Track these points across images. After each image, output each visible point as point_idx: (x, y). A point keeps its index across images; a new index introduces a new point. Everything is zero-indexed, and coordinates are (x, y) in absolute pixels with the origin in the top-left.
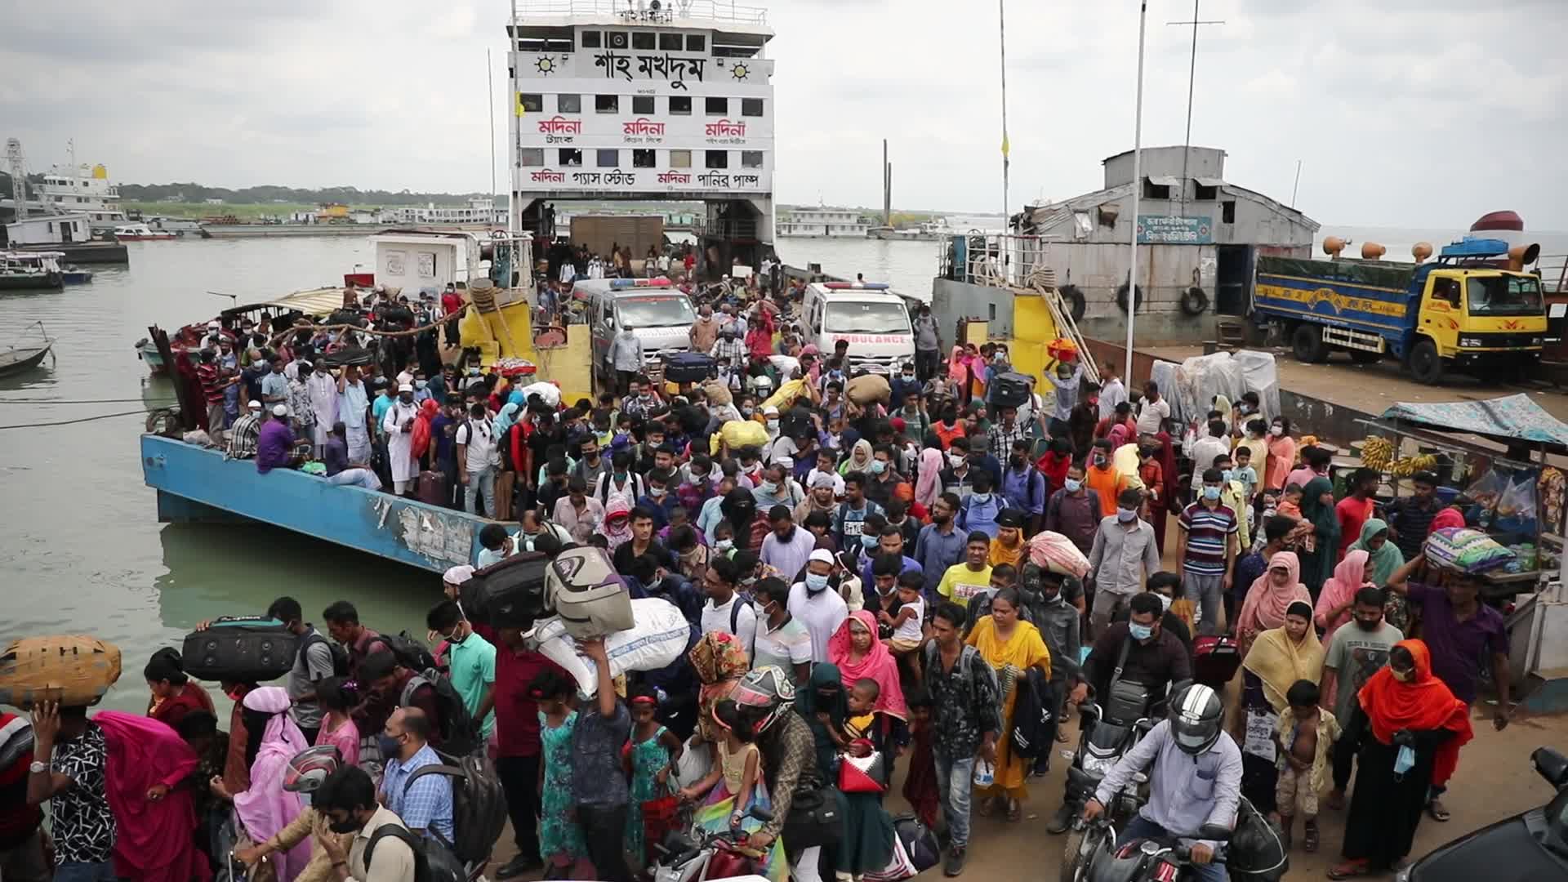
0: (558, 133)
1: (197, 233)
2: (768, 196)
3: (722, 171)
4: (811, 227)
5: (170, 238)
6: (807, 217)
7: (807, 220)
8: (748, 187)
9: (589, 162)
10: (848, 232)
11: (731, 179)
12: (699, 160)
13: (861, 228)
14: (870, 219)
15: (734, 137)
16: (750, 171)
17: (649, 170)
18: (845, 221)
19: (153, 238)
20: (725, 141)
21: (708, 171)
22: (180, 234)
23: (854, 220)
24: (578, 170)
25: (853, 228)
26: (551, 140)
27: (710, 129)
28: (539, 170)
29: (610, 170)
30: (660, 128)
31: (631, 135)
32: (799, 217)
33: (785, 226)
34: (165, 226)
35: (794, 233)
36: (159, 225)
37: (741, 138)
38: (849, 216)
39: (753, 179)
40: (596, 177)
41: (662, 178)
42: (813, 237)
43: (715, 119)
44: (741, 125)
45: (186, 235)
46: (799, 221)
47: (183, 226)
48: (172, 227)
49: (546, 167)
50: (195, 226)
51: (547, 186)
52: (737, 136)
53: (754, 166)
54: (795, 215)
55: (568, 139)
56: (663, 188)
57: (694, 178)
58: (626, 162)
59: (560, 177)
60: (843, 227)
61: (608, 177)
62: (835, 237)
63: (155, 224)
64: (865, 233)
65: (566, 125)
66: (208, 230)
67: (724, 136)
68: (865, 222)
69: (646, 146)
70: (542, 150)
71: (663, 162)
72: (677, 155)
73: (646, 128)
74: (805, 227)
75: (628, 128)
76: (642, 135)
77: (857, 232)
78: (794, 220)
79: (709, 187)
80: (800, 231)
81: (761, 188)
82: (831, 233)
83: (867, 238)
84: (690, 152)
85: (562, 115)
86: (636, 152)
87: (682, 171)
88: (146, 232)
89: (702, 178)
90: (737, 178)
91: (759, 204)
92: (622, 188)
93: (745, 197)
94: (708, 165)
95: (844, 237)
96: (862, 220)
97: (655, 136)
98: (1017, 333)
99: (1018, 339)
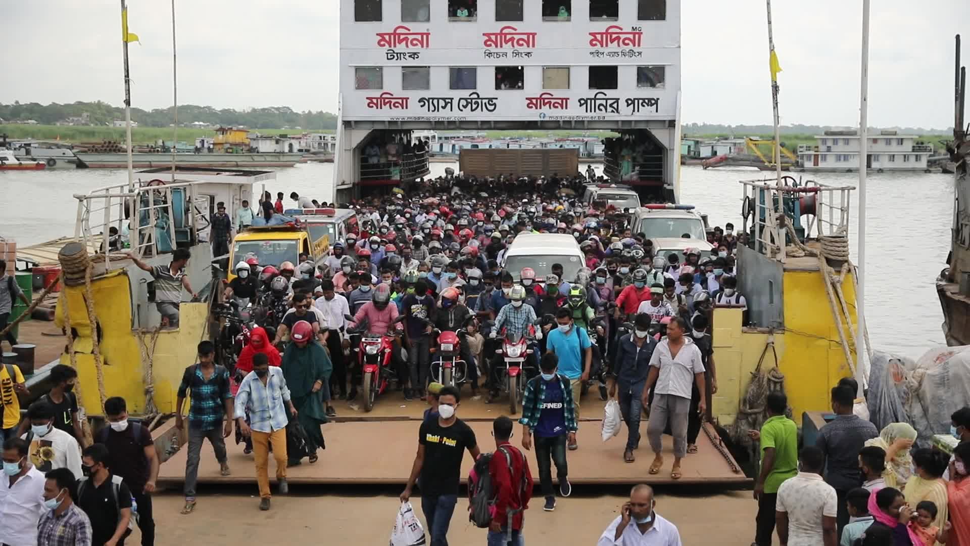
0: (401, 48)
1: (70, 162)
2: (672, 124)
3: (610, 93)
4: (846, 158)
5: (39, 167)
6: (841, 143)
7: (840, 148)
8: (645, 113)
9: (440, 85)
10: (899, 163)
11: (622, 104)
12: (581, 78)
13: (918, 158)
14: (931, 146)
15: (627, 48)
16: (647, 92)
17: (515, 93)
18: (894, 148)
19: (20, 168)
20: (615, 54)
21: (592, 93)
22: (51, 164)
23: (908, 147)
24: (426, 94)
25: (906, 158)
26: (391, 56)
27: (595, 38)
28: (376, 93)
29: (466, 93)
30: (530, 38)
31: (493, 49)
32: (830, 143)
33: (809, 157)
34: (34, 153)
35: (821, 165)
36: (28, 153)
37: (636, 49)
38: (901, 141)
39: (652, 102)
40: (448, 102)
41: (532, 103)
42: (850, 171)
43: (602, 25)
44: (637, 33)
45: (59, 163)
46: (829, 149)
47: (55, 153)
48: (41, 154)
49: (385, 90)
50: (69, 153)
51: (386, 114)
52: (631, 46)
53: (653, 85)
54: (824, 141)
55: (414, 55)
56: (533, 115)
57: (573, 103)
58: (486, 83)
59: (403, 103)
60: (892, 158)
61: (463, 102)
62: (880, 171)
63: (23, 151)
64: (923, 164)
65: (411, 37)
66: (84, 158)
67: (613, 47)
68: (925, 150)
69: (509, 61)
70: (381, 68)
71: (533, 84)
72: (550, 73)
73: (512, 39)
74: (838, 158)
75: (490, 39)
76: (507, 48)
77: (912, 164)
78: (822, 148)
79: (593, 114)
80: (830, 163)
81: (663, 114)
82: (875, 165)
83: (927, 171)
84: (568, 68)
85: (406, 25)
86: (499, 69)
87: (558, 93)
88: (12, 161)
89: (583, 102)
90: (630, 102)
91: (660, 135)
92: (481, 115)
93: (642, 126)
94: (592, 85)
95: (893, 171)
96: (919, 146)
97: (524, 49)
98: (787, 324)
99: (791, 331)
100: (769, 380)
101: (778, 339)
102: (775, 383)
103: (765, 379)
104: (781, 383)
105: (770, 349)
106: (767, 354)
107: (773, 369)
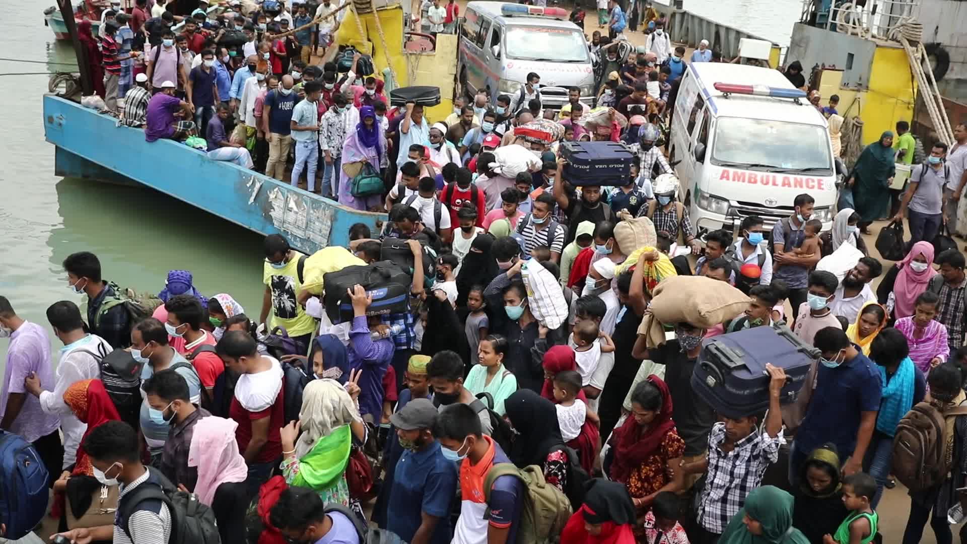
98: (872, 85)
99: (873, 91)
100: (854, 124)
101: (862, 95)
102: (857, 127)
103: (851, 124)
104: (861, 127)
105: (856, 105)
106: (853, 107)
107: (856, 117)
